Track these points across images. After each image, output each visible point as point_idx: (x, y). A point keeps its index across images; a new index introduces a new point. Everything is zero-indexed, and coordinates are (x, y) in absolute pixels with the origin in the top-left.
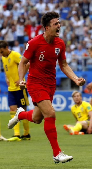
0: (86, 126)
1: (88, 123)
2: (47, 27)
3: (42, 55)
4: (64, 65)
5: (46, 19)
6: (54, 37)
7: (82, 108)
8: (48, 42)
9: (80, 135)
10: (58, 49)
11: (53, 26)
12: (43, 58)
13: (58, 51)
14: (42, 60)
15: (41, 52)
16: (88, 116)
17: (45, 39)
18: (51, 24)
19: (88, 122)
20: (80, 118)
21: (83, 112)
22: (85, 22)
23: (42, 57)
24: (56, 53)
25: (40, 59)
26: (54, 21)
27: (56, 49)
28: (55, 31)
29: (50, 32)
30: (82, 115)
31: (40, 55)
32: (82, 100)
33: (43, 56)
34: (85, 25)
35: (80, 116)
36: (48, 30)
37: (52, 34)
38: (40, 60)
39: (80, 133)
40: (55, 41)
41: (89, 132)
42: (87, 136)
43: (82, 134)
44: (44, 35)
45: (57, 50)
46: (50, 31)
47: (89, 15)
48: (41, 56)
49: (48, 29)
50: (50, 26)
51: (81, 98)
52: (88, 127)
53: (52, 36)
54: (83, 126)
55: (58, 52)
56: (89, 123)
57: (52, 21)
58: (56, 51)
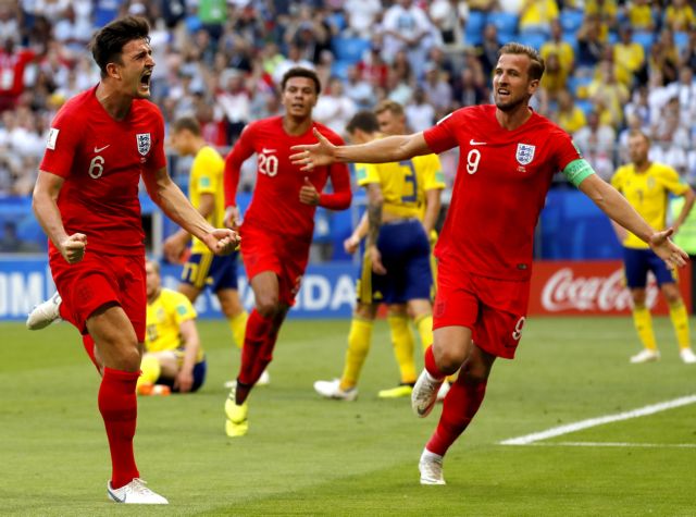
0: (173, 368)
1: (178, 358)
2: (112, 66)
3: (99, 158)
4: (161, 183)
5: (110, 43)
6: (133, 98)
7: (161, 312)
8: (112, 113)
9: (158, 395)
10: (144, 135)
11: (133, 64)
12: (101, 169)
13: (145, 142)
14: (99, 175)
15: (96, 151)
16: (180, 336)
17: (105, 106)
18: (126, 58)
19: (180, 353)
20: (153, 340)
21: (163, 324)
22: (171, 39)
23: (98, 165)
24: (139, 149)
25: (90, 171)
26: (134, 48)
27: (139, 136)
28: (139, 79)
29: (120, 84)
30: (159, 333)
31: (94, 160)
32: (163, 284)
33: (103, 162)
34: (170, 49)
35: (153, 336)
36: (116, 76)
37: (127, 90)
38: (93, 176)
39: (159, 389)
40: (136, 109)
41: (183, 387)
42: (177, 398)
43: (164, 392)
44: (98, 93)
45: (142, 139)
46: (120, 79)
47: (183, 16)
48: (98, 161)
49: (114, 72)
50: (122, 64)
51: (159, 280)
52: (180, 369)
53: (126, 95)
54: (163, 369)
55: (145, 147)
56: (182, 358)
57: (128, 46)
58: (139, 142)
